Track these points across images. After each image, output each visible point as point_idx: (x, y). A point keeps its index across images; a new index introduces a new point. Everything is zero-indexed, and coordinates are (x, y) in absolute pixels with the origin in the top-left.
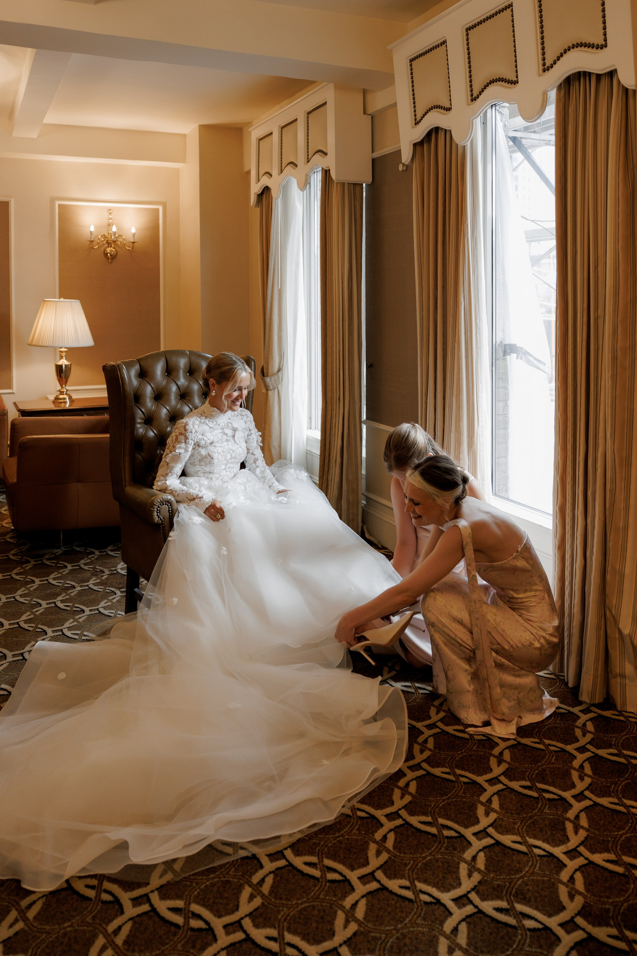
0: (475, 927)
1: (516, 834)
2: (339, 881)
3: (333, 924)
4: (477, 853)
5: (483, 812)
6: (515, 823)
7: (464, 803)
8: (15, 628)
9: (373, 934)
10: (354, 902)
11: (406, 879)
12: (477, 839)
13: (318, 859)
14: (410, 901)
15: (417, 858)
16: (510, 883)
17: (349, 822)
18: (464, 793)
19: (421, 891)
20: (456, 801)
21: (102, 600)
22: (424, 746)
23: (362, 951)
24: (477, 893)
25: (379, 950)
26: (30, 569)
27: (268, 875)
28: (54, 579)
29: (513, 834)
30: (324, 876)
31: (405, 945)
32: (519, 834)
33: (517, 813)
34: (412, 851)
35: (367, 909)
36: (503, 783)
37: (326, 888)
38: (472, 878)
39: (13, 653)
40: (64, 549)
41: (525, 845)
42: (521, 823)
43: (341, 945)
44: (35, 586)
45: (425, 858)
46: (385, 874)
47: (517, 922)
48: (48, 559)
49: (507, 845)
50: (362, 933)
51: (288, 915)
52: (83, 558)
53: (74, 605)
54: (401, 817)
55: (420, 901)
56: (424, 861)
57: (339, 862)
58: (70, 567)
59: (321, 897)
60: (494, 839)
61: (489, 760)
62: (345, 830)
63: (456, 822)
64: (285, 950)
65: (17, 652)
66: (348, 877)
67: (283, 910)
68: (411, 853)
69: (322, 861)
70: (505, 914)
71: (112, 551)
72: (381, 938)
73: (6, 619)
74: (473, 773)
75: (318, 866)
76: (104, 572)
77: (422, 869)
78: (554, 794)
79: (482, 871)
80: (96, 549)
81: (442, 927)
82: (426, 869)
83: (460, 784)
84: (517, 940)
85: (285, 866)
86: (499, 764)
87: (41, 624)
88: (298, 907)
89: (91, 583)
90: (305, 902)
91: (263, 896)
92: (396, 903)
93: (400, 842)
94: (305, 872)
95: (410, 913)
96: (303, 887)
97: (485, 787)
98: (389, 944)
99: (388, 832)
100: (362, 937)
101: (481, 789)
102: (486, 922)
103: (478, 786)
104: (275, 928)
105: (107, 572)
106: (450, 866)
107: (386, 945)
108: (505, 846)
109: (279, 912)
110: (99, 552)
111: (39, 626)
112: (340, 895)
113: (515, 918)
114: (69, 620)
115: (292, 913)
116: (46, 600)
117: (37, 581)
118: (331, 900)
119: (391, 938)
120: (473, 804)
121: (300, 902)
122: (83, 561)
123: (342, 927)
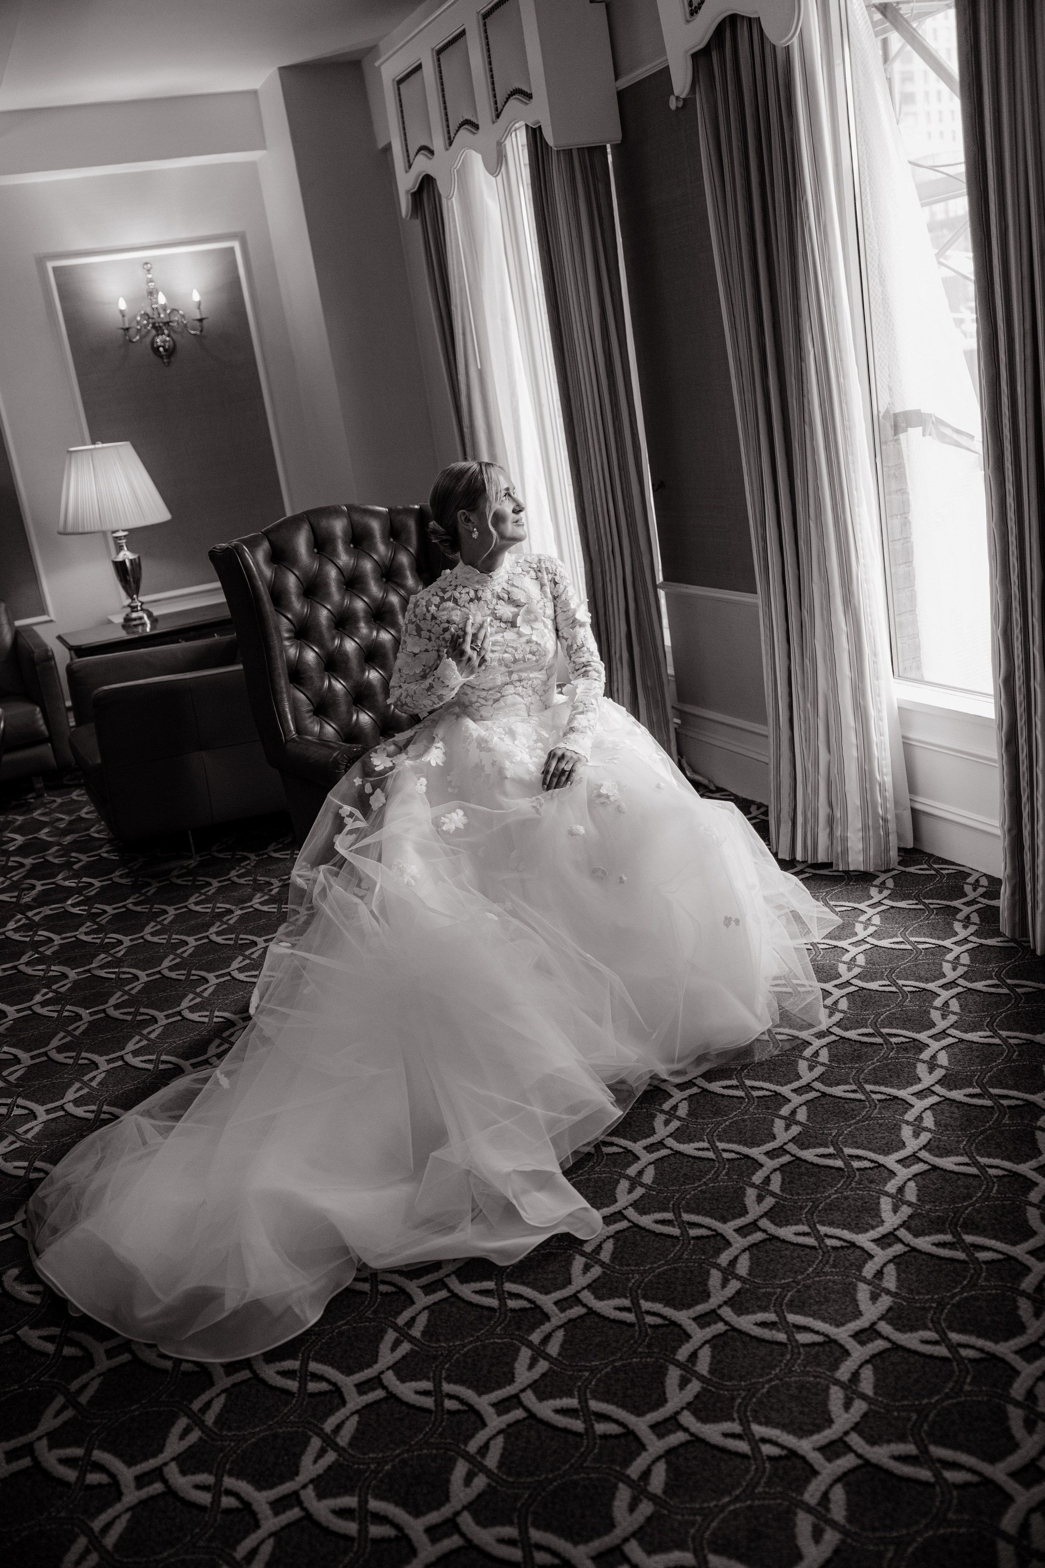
0: (907, 1267)
1: (962, 1155)
2: (708, 1237)
3: (706, 1285)
4: (905, 1183)
5: (911, 1133)
6: (958, 1142)
7: (881, 1125)
8: (157, 979)
9: (764, 1290)
10: (732, 1258)
11: (803, 1224)
12: (903, 1166)
13: (675, 1214)
14: (813, 1248)
15: (818, 1199)
16: (955, 1213)
17: (713, 1167)
18: (880, 1113)
19: (826, 1235)
20: (868, 1124)
21: (280, 925)
22: (814, 1061)
23: (750, 1310)
24: (908, 1229)
25: (774, 1306)
26: (154, 894)
27: (605, 1240)
28: (196, 904)
29: (957, 1155)
30: (685, 1233)
31: (810, 1297)
32: (966, 1153)
33: (962, 1130)
34: (810, 1191)
35: (752, 1263)
36: (938, 1095)
37: (691, 1247)
38: (898, 1214)
39: (166, 1013)
40: (199, 859)
41: (975, 1166)
42: (968, 1141)
43: (720, 1306)
44: (170, 917)
45: (830, 1196)
46: (773, 1222)
47: (967, 1255)
48: (178, 877)
49: (948, 1169)
50: (748, 1290)
51: (642, 1282)
52: (234, 868)
53: (237, 936)
54: (789, 1153)
55: (827, 1246)
56: (828, 1201)
57: (705, 1215)
58: (216, 884)
59: (685, 1256)
60: (929, 1164)
61: (916, 1067)
62: (708, 1177)
63: (870, 1150)
64: (644, 1319)
65: (170, 1012)
66: (720, 1231)
67: (633, 1278)
68: (808, 1194)
69: (680, 1216)
70: (950, 1249)
71: (275, 851)
72: (775, 1293)
73: (140, 969)
74: (892, 1087)
75: (675, 1223)
76: (272, 885)
77: (826, 1210)
78: (1017, 1099)
79: (913, 1203)
80: (251, 851)
81: (861, 1272)
82: (831, 1210)
83: (872, 1103)
84: (969, 1275)
85: (628, 1228)
86: (931, 1070)
87: (196, 969)
88: (654, 1271)
89: (256, 901)
90: (664, 1265)
91: (602, 1264)
92: (793, 1252)
93: (791, 1182)
94: (657, 1231)
95: (814, 1262)
96: (657, 1249)
97: (910, 1102)
98: (787, 1299)
99: (771, 1173)
100: (748, 1295)
101: (907, 1106)
102: (923, 1260)
103: (900, 1102)
104: (626, 1297)
105: (276, 883)
106: (866, 1203)
107: (784, 1299)
108: (945, 1171)
109: (628, 1280)
110: (256, 856)
111: (193, 972)
112: (711, 1252)
113: (964, 1251)
114: (236, 957)
115: (646, 1279)
116: (193, 935)
117: (172, 911)
118: (700, 1258)
119: (789, 1291)
120: (895, 1125)
121: (655, 1265)
122: (233, 873)
123: (719, 1287)
